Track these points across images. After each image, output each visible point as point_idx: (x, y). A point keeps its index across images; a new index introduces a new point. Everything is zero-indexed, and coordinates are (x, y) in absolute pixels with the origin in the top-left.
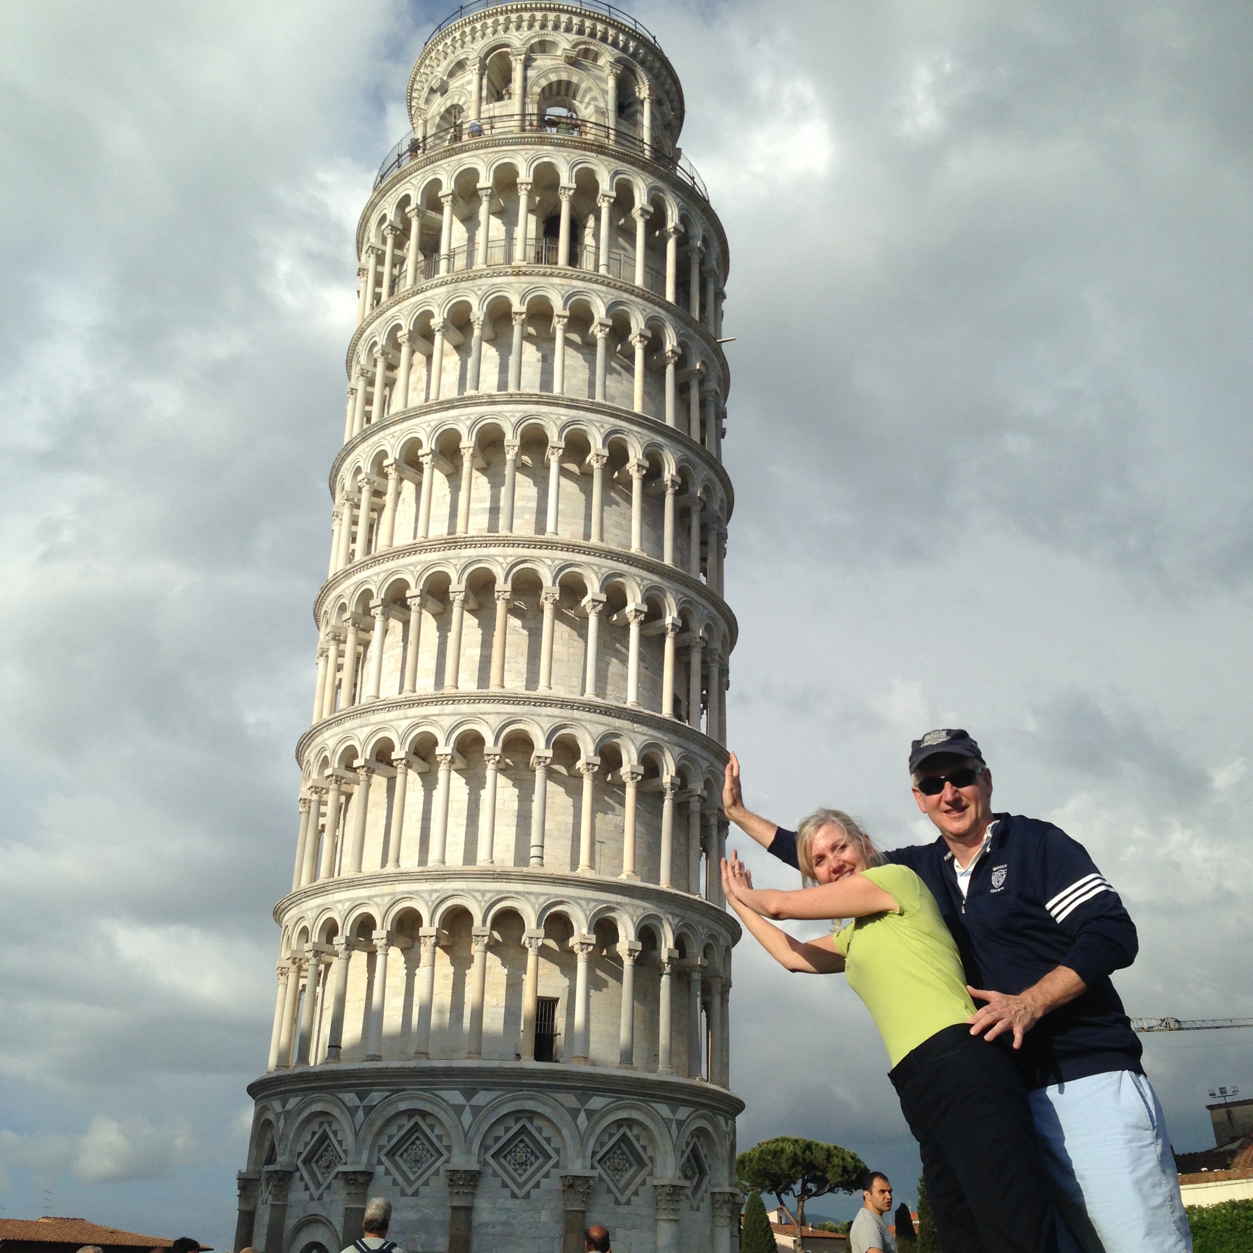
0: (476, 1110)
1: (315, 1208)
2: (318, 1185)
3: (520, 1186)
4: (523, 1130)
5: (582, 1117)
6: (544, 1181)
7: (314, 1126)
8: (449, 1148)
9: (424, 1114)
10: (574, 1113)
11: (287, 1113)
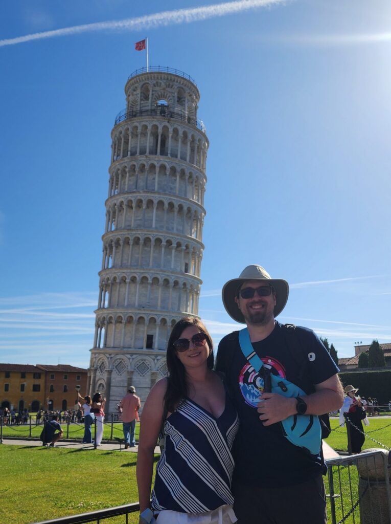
0: (133, 359)
1: (101, 377)
2: (102, 372)
3: (142, 374)
4: (143, 363)
5: (156, 361)
6: (148, 373)
7: (101, 360)
8: (128, 366)
9: (123, 359)
10: (154, 360)
11: (96, 357)
